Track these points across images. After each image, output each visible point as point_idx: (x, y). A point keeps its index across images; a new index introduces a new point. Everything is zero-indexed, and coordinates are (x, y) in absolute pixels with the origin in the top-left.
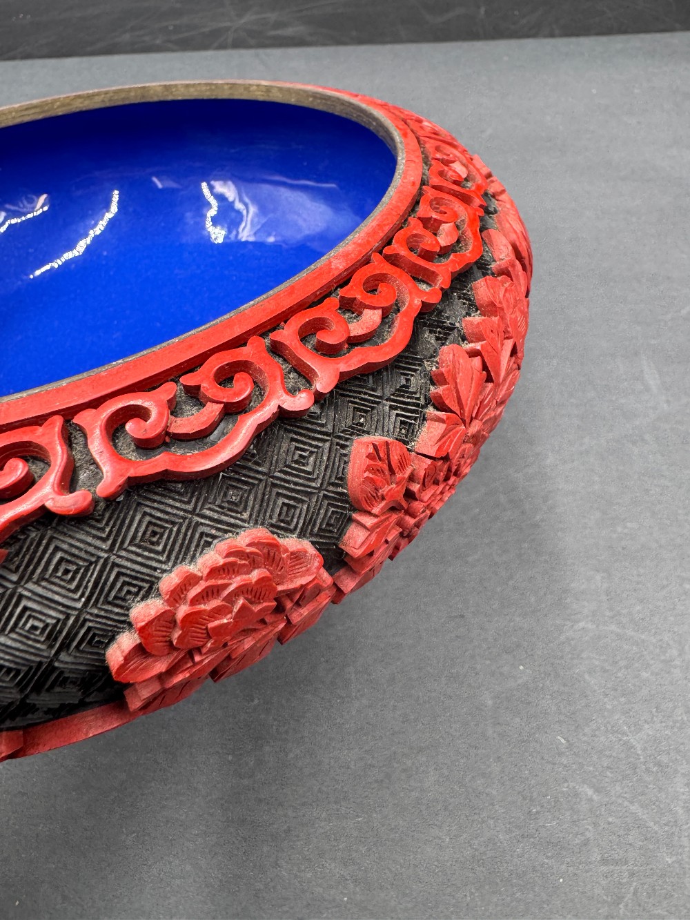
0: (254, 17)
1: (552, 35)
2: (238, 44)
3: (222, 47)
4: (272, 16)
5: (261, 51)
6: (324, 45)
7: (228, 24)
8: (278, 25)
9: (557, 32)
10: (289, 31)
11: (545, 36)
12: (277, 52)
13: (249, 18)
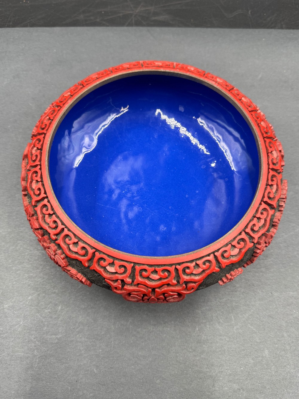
0: (143, 9)
1: (282, 28)
2: (138, 24)
3: (130, 25)
4: (152, 9)
5: (149, 28)
6: (179, 26)
7: (131, 12)
8: (156, 14)
9: (284, 26)
10: (161, 18)
11: (279, 28)
12: (158, 29)
13: (140, 9)
